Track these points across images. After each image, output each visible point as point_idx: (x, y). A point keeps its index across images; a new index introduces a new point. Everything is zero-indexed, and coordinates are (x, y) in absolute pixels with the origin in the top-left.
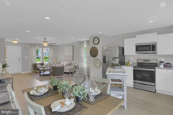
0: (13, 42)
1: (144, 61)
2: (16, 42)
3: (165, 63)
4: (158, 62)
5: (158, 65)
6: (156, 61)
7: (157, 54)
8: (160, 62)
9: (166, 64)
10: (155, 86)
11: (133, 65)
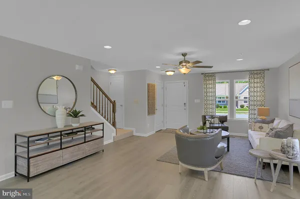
0: (168, 73)
2: (172, 73)
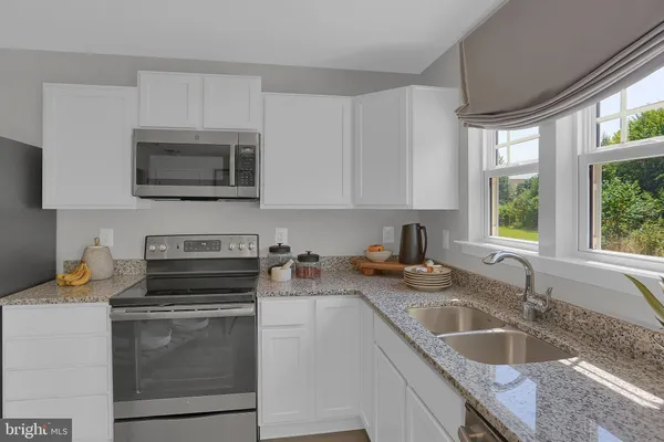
1: (190, 246)
3: (295, 253)
4: (264, 254)
5: (263, 266)
6: (254, 246)
7: (262, 207)
8: (272, 250)
9: (301, 258)
10: (255, 410)
11: (114, 277)
